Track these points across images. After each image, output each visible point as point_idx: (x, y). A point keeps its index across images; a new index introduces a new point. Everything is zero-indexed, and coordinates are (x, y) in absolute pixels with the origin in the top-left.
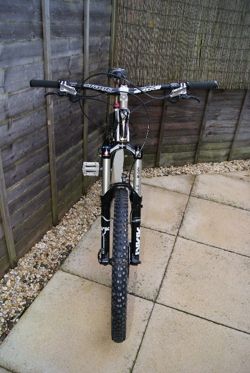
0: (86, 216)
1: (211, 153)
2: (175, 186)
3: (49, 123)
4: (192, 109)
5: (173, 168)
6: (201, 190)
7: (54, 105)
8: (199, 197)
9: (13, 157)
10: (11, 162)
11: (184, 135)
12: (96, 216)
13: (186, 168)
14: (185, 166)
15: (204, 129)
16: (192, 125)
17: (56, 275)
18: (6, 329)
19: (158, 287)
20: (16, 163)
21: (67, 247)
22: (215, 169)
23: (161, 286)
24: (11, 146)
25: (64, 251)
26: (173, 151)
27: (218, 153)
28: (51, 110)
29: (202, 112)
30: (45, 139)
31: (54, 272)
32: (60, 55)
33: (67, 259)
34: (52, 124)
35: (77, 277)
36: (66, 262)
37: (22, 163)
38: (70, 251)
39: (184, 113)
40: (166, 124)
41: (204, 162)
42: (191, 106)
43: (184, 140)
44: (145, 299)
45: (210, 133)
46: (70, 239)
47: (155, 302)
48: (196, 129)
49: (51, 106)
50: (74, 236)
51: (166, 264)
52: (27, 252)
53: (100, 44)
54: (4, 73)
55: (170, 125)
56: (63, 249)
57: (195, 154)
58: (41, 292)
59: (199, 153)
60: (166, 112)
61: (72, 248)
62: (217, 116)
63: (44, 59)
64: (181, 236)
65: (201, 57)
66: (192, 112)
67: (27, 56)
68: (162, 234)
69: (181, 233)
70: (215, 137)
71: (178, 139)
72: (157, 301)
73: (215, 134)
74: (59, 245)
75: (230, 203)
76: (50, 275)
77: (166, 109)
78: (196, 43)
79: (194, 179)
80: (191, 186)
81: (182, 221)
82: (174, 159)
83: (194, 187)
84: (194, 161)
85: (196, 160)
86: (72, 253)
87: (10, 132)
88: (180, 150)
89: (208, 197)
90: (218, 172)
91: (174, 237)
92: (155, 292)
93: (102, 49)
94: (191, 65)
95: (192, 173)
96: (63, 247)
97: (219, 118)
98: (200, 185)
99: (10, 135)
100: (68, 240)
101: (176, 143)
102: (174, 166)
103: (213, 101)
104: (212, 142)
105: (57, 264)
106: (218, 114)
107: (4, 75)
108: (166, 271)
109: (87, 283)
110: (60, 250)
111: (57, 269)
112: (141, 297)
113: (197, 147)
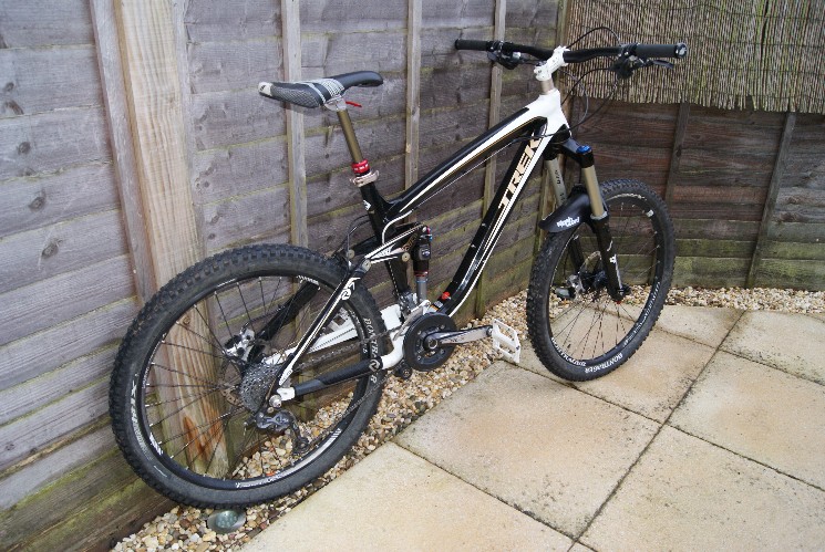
0: (470, 357)
1: (791, 268)
2: (687, 327)
3: (409, 148)
4: (742, 158)
5: (691, 291)
6: (748, 340)
7: (421, 116)
8: (739, 355)
9: (328, 200)
10: (325, 207)
11: (722, 218)
12: (491, 360)
13: (721, 295)
14: (723, 289)
15: (771, 206)
16: (742, 196)
17: (381, 449)
18: (264, 520)
19: (592, 511)
20: (335, 213)
21: (418, 405)
22: (798, 304)
23: (598, 513)
24: (327, 178)
25: (410, 411)
26: (694, 253)
27: (810, 268)
28: (415, 124)
29: (768, 166)
30: (398, 179)
31: (380, 444)
32: (442, 24)
33: (413, 426)
34: (414, 151)
35: (423, 461)
36: (408, 432)
37: (346, 216)
38: (421, 413)
39: (724, 165)
40: (677, 189)
41: (771, 287)
42: (741, 152)
43: (722, 228)
44: (555, 529)
45: (788, 219)
46: (428, 392)
47: (577, 540)
48: (752, 205)
49: (415, 118)
50: (437, 387)
51: (623, 473)
52: (339, 400)
53: (534, 11)
54: (327, 42)
55: (687, 190)
56: (409, 407)
57: (749, 264)
58: (346, 474)
59: (757, 264)
60: (678, 162)
61: (427, 408)
62: (807, 178)
63: (407, 27)
64: (674, 424)
65: (764, 42)
66: (744, 166)
67: (374, 18)
68: (629, 413)
69: (675, 419)
70: (803, 230)
71: (706, 223)
72: (582, 539)
73: (802, 220)
74: (403, 399)
75: (819, 378)
76: (371, 447)
77: (679, 154)
78: (754, 10)
79: (737, 318)
80: (727, 331)
81: (685, 396)
82: (696, 271)
83: (734, 334)
84: (746, 282)
85: (750, 278)
86: (424, 417)
87: (329, 150)
88: (711, 253)
89: (764, 357)
90: (804, 311)
91: (657, 425)
92: (582, 521)
93: (537, 22)
94: (739, 60)
95: (737, 306)
96: (410, 403)
97: (814, 184)
98: (748, 331)
99: (327, 156)
100: (422, 392)
101: (702, 235)
102: (695, 288)
103: (796, 142)
104: (794, 239)
105: (390, 430)
106: (810, 173)
107: (326, 46)
108: (618, 486)
109: (440, 474)
110: (402, 407)
111: (387, 439)
112: (547, 524)
113: (754, 248)
